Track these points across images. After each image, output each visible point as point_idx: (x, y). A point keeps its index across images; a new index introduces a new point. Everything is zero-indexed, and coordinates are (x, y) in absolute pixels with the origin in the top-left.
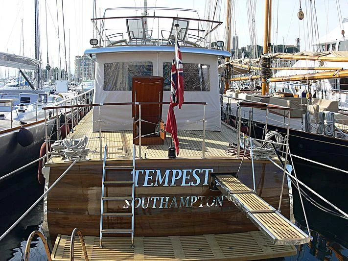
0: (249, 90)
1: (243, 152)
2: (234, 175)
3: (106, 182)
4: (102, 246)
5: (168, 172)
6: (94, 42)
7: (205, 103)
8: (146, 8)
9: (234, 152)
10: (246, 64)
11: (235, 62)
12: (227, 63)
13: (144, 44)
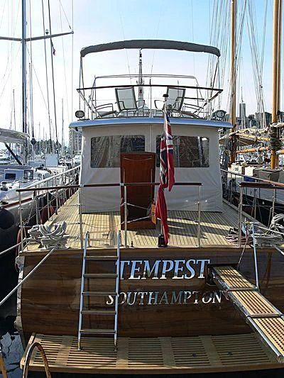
0: (257, 164)
1: (245, 239)
2: (234, 266)
3: (86, 274)
4: (81, 348)
5: (157, 262)
6: (80, 114)
7: (200, 184)
8: (141, 76)
9: (235, 238)
10: (253, 134)
11: (242, 132)
12: (232, 133)
13: (136, 115)
